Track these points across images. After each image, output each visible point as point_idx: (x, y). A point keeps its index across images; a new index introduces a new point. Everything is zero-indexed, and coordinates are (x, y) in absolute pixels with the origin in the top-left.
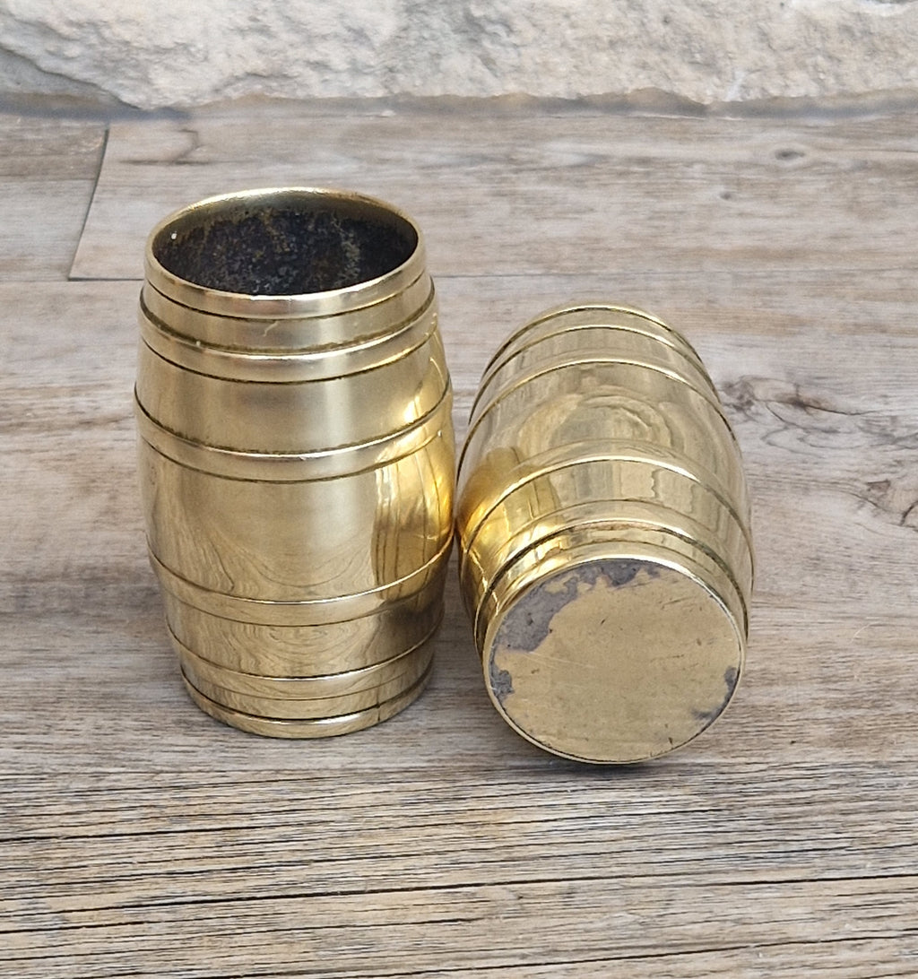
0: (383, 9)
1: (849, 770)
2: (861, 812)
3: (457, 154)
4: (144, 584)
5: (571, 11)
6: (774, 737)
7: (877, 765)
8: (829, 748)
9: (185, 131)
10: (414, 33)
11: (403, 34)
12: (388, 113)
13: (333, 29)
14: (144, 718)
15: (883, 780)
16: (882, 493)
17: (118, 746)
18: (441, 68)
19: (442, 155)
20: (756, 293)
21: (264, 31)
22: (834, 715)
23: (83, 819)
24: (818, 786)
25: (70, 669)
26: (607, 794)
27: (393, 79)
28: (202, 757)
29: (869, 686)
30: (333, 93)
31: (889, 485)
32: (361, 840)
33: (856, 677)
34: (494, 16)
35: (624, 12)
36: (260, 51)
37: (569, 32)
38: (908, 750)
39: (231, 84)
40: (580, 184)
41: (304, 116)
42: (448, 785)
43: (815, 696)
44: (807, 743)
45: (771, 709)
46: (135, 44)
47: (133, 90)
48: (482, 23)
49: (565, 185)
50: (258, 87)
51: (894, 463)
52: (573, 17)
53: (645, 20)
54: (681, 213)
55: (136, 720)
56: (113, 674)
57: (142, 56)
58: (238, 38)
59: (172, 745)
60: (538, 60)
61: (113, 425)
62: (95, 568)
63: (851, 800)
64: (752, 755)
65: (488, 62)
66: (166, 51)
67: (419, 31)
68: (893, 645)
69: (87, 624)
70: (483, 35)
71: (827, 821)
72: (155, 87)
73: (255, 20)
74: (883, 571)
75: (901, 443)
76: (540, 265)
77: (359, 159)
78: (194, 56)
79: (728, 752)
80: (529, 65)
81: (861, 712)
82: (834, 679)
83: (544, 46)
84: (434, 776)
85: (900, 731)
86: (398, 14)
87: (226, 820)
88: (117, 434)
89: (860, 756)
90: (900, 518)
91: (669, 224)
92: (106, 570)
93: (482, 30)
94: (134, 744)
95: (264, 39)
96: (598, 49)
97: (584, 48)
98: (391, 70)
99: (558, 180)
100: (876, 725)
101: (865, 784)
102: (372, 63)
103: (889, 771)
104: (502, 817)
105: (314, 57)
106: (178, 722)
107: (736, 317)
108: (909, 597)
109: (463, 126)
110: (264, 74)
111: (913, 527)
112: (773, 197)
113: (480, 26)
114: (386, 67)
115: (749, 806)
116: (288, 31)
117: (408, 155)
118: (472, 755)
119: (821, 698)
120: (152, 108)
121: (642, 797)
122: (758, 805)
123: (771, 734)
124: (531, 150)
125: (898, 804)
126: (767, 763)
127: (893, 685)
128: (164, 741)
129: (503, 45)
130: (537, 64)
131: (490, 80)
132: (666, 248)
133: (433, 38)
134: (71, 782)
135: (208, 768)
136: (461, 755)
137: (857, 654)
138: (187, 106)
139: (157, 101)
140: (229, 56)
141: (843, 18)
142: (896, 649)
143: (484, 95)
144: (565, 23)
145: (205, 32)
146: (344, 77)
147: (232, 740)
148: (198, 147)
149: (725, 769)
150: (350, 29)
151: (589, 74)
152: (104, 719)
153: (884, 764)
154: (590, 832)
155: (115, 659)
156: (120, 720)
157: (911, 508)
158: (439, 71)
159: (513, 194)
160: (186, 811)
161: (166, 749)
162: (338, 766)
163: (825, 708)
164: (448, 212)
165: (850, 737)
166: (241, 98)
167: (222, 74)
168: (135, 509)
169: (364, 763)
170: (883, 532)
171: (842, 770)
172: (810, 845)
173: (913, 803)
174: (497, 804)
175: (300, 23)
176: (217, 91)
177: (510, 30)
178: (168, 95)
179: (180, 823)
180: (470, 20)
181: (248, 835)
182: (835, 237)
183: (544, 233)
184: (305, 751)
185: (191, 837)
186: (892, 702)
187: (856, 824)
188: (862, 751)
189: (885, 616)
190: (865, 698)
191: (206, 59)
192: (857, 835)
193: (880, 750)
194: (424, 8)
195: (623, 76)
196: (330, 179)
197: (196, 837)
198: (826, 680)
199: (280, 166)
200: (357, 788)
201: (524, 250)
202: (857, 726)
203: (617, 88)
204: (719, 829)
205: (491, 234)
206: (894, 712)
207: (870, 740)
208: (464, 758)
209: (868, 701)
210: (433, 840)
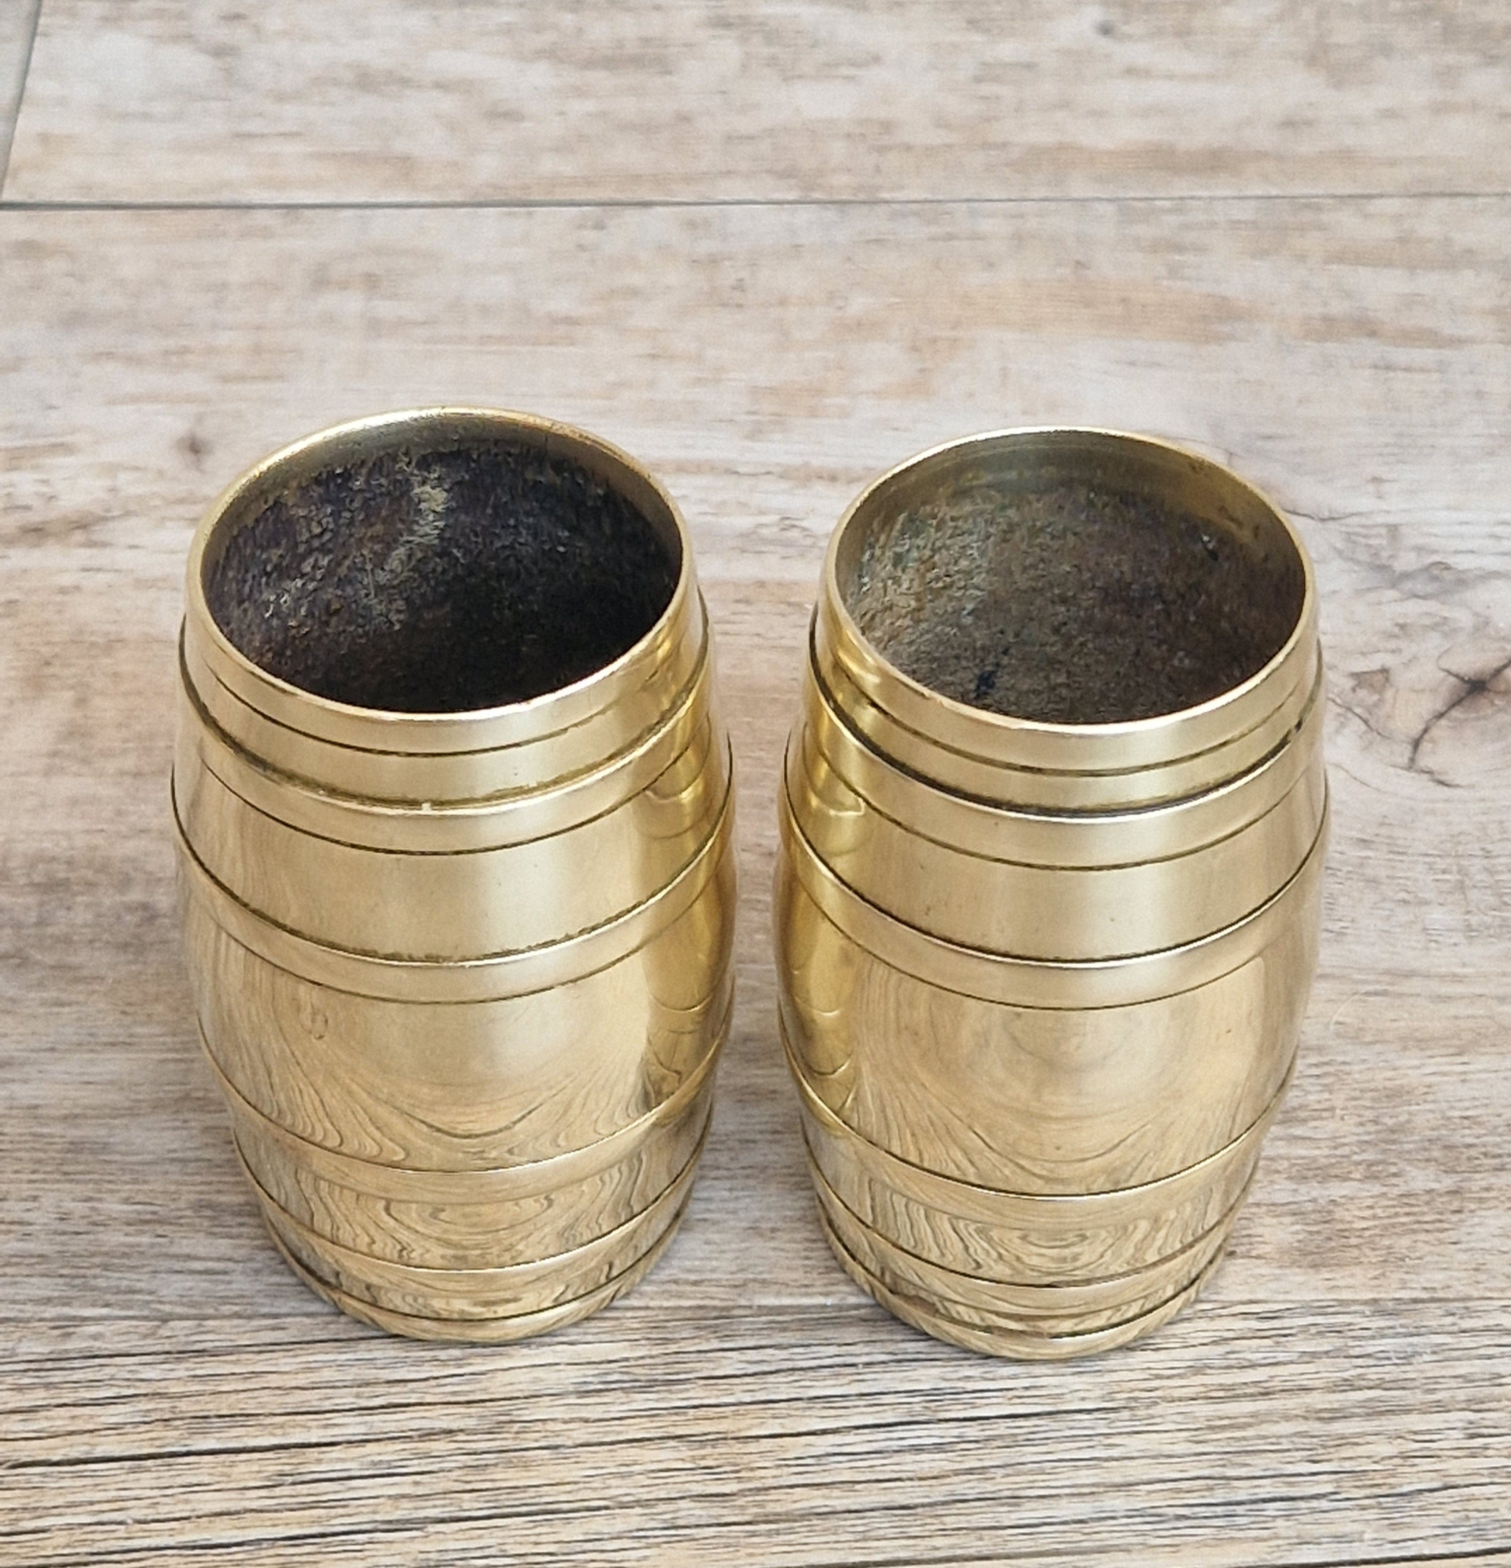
1: (1332, 1320)
4: (135, 895)
7: (1377, 1307)
8: (1297, 1270)
14: (140, 1198)
15: (1389, 1344)
16: (1375, 697)
17: (97, 1260)
20: (1156, 247)
22: (1303, 1194)
23: (40, 1423)
24: (1281, 1357)
25: (15, 1087)
26: (922, 1371)
28: (240, 1283)
29: (1361, 1130)
31: (1388, 679)
32: (511, 1473)
33: (1338, 1112)
38: (1429, 1276)
42: (655, 1351)
44: (1258, 1257)
51: (1396, 631)
54: (1030, 66)
55: (126, 1201)
56: (89, 1097)
59: (189, 1257)
61: (79, 536)
62: (54, 859)
63: (1335, 1388)
68: (1401, 1039)
69: (41, 985)
71: (1296, 1434)
74: (1383, 873)
75: (1406, 586)
76: (793, 182)
81: (1349, 1188)
82: (1303, 1114)
85: (1414, 1231)
87: (282, 1426)
88: (84, 555)
89: (1350, 1288)
90: (1408, 754)
91: (1005, 91)
92: (70, 863)
94: (125, 1255)
100: (1375, 1217)
101: (1357, 1351)
103: (1398, 1323)
104: (749, 1423)
106: (199, 1206)
107: (1124, 300)
108: (1425, 929)
111: (1430, 773)
112: (1183, 33)
115: (1164, 1400)
118: (695, 1283)
121: (983, 1379)
122: (1180, 1400)
125: (1414, 1397)
128: (174, 1250)
132: (1004, 145)
134: (20, 1340)
135: (249, 1310)
136: (676, 1282)
137: (1340, 1059)
142: (1405, 1048)
152: (74, 1200)
153: (1389, 1305)
154: (898, 1459)
155: (92, 1062)
156: (100, 1200)
157: (1426, 731)
159: (745, 22)
160: (212, 1406)
161: (178, 1266)
163: (1290, 1178)
164: (637, 61)
165: (1333, 1244)
168: (120, 725)
170: (1381, 785)
171: (1320, 1320)
172: (1267, 1489)
173: (1441, 1396)
174: (740, 1394)
181: (319, 1461)
182: (1289, 124)
183: (798, 110)
185: (223, 1464)
186: (1402, 1165)
187: (1343, 1441)
188: (1352, 1276)
189: (1387, 972)
190: (1355, 1158)
192: (1348, 1466)
193: (1383, 1274)
197: (233, 1464)
198: (1288, 1117)
201: (765, 147)
202: (1342, 1221)
204: (1115, 1452)
205: (711, 112)
206: (1403, 1189)
207: (1367, 1251)
208: (682, 1288)
209: (1359, 1163)
210: (631, 1474)
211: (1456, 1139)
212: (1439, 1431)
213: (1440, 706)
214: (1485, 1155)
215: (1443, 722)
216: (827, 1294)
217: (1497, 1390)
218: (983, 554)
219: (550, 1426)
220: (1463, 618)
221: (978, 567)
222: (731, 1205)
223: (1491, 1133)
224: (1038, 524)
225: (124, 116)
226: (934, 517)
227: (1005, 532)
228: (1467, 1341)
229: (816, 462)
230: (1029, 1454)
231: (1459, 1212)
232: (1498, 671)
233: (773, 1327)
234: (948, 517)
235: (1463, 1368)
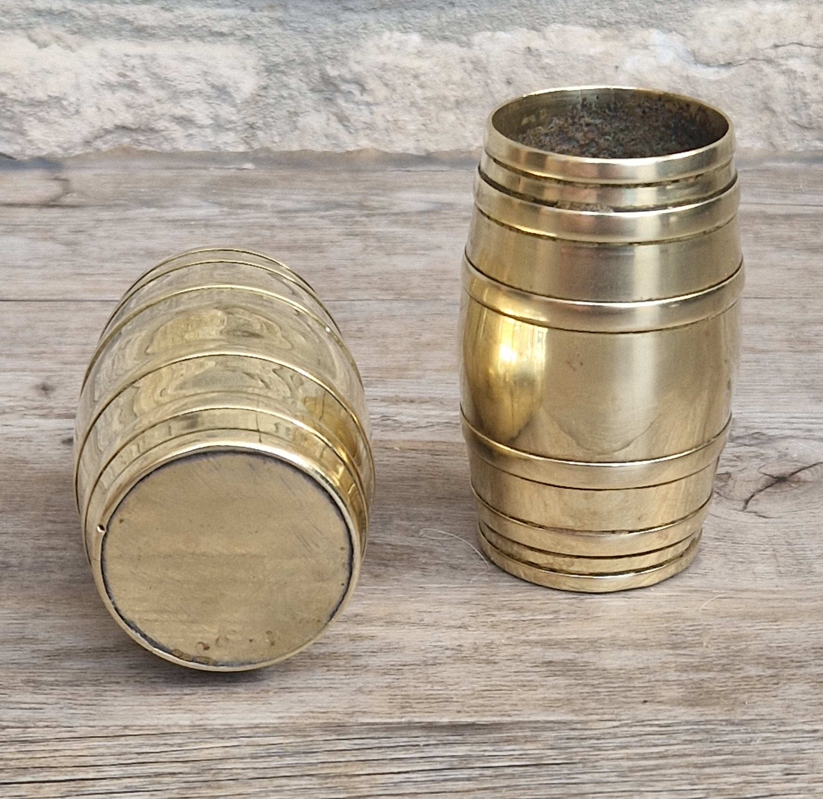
0: (245, 68)
1: (702, 727)
2: (715, 766)
3: (312, 201)
5: (421, 71)
6: (624, 697)
7: (730, 722)
8: (681, 707)
9: (56, 179)
10: (273, 93)
11: (262, 93)
12: (249, 166)
13: (198, 86)
15: (736, 736)
16: (723, 484)
18: (299, 124)
19: (299, 202)
21: (132, 86)
22: (684, 677)
24: (672, 742)
26: (458, 748)
27: (254, 135)
28: (50, 713)
29: (718, 651)
30: (196, 147)
31: (730, 477)
32: (210, 790)
33: (705, 644)
34: (348, 76)
35: (470, 75)
36: (129, 106)
37: (419, 91)
38: (760, 709)
39: (101, 137)
40: (429, 226)
41: (168, 168)
42: (299, 740)
43: (664, 660)
44: (659, 702)
45: (622, 671)
46: (11, 97)
47: (8, 142)
48: (337, 82)
49: (414, 228)
50: (126, 140)
51: (735, 458)
52: (422, 78)
53: (490, 81)
57: (17, 109)
58: (107, 94)
59: (20, 702)
60: (389, 118)
63: (705, 754)
64: (604, 714)
65: (343, 119)
66: (40, 103)
67: (278, 90)
68: (741, 615)
70: (337, 94)
71: (682, 773)
72: (28, 138)
73: (124, 76)
74: (728, 551)
75: (740, 441)
77: (220, 204)
78: (66, 109)
79: (580, 710)
80: (380, 122)
81: (711, 675)
82: (684, 645)
83: (394, 105)
84: (283, 731)
85: (751, 692)
86: (258, 74)
87: (72, 771)
89: (712, 714)
90: (742, 504)
93: (338, 90)
95: (132, 94)
96: (446, 109)
97: (432, 107)
98: (252, 126)
99: (407, 223)
100: (726, 686)
101: (718, 739)
102: (234, 118)
103: (742, 728)
104: (354, 769)
105: (179, 112)
106: (27, 682)
108: (754, 573)
109: (319, 178)
110: (133, 127)
111: (755, 512)
113: (335, 85)
114: (247, 124)
115: (603, 759)
116: (154, 87)
117: (266, 201)
118: (323, 713)
119: (671, 662)
120: (26, 158)
121: (494, 751)
122: (612, 759)
123: (624, 694)
124: (381, 199)
125: (754, 758)
126: (620, 720)
127: (741, 650)
128: (11, 699)
129: (357, 103)
130: (388, 121)
131: (344, 135)
133: (291, 97)
135: (55, 724)
136: (312, 712)
137: (706, 623)
138: (60, 156)
139: (30, 152)
140: (99, 109)
141: (674, 82)
142: (744, 619)
143: (338, 150)
144: (414, 84)
145: (77, 87)
146: (208, 131)
147: (79, 698)
148: (67, 193)
149: (579, 726)
150: (213, 86)
151: (436, 132)
153: (736, 721)
154: (443, 784)
157: (752, 496)
158: (296, 128)
159: (365, 234)
160: (30, 763)
161: (12, 706)
162: (188, 723)
163: (675, 671)
164: (303, 248)
165: (702, 697)
166: (111, 151)
167: (93, 127)
169: (214, 720)
170: (726, 517)
171: (695, 727)
173: (767, 758)
174: (348, 757)
175: (166, 79)
176: (87, 143)
177: (363, 89)
178: (41, 145)
179: (24, 775)
180: (326, 80)
183: (395, 266)
184: (155, 708)
185: (35, 788)
186: (743, 665)
187: (709, 776)
188: (714, 710)
189: (732, 590)
190: (716, 662)
191: (77, 112)
192: (713, 786)
193: (733, 709)
194: (282, 68)
195: (468, 134)
196: (192, 220)
197: (40, 788)
198: (675, 646)
199: (145, 210)
200: (206, 742)
201: (375, 279)
202: (708, 687)
203: (463, 145)
204: (573, 781)
205: (345, 266)
206: (744, 675)
207: (722, 700)
208: (315, 715)
209: (718, 664)
210: (282, 791)
211: (775, 654)
212: (767, 772)
213: (759, 487)
214: (792, 661)
215: (762, 493)
216: (402, 717)
217: (801, 756)
219: (235, 771)
220: (772, 453)
222: (346, 681)
223: (795, 652)
225: (13, 267)
228: (783, 736)
229: (402, 395)
230: (522, 782)
231: (777, 684)
232: (793, 474)
233: (369, 730)
235: (781, 746)
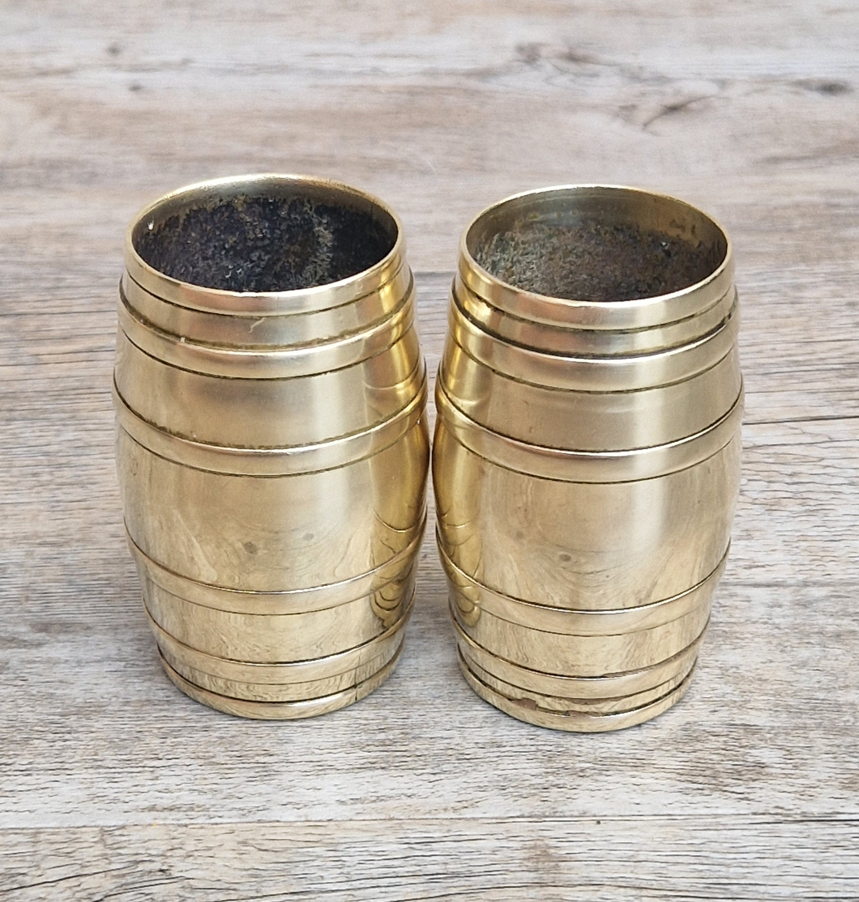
218: (538, 268)
221: (537, 276)
224: (569, 247)
226: (513, 239)
227: (551, 253)
234: (520, 241)
